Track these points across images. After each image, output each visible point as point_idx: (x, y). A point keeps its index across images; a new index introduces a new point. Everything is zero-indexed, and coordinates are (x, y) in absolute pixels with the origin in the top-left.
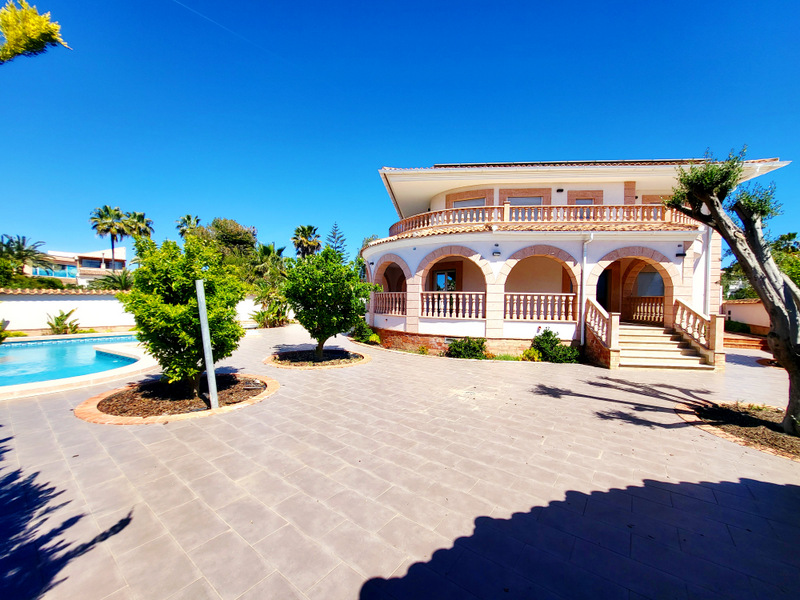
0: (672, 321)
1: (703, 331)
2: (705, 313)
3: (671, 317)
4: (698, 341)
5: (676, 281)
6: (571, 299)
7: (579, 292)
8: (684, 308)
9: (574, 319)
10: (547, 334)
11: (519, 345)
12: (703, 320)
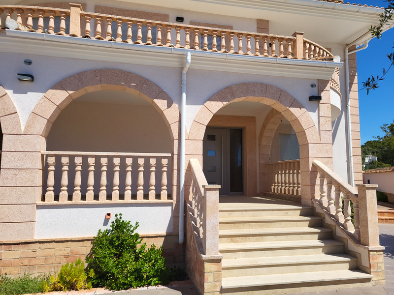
0: (309, 196)
1: (349, 212)
2: (349, 182)
3: (308, 189)
4: (345, 227)
5: (311, 136)
6: (165, 162)
7: (176, 152)
8: (324, 175)
9: (170, 196)
10: (120, 226)
11: (68, 251)
12: (348, 193)
